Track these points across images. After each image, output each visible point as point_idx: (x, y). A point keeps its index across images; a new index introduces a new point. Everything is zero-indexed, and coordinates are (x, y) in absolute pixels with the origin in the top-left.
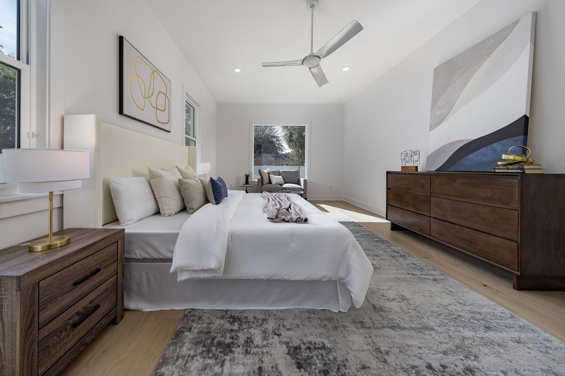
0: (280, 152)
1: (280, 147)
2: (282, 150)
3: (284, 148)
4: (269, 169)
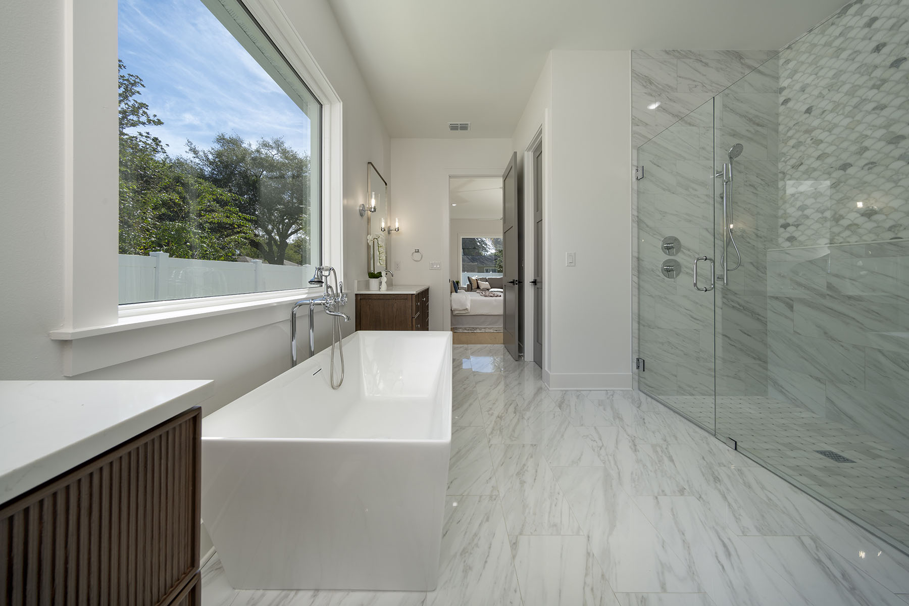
0: (484, 253)
1: (483, 245)
2: (485, 249)
3: (489, 247)
4: (477, 276)
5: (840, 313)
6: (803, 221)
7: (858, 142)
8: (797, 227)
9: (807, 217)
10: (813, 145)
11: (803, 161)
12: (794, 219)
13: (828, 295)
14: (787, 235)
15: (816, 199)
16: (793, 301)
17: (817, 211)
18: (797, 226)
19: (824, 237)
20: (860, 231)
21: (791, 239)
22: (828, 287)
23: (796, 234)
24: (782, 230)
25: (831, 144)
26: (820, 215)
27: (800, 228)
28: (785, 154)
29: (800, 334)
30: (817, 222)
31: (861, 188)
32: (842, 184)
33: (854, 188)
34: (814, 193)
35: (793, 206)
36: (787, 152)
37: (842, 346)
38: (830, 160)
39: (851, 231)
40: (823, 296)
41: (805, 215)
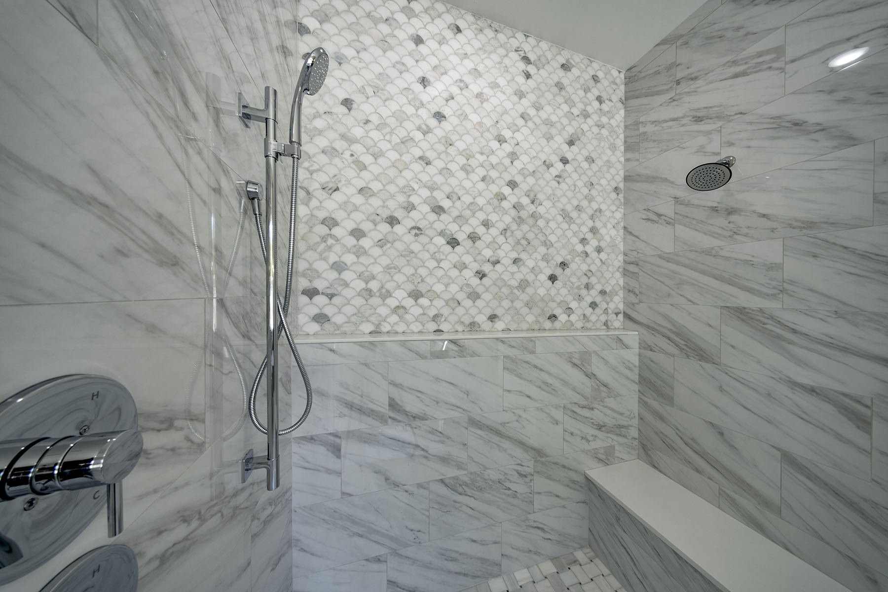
5: (404, 442)
6: (339, 289)
7: (405, 193)
8: (330, 299)
9: (346, 285)
10: (353, 166)
11: (340, 186)
12: (326, 284)
13: (390, 417)
14: (314, 311)
15: (358, 257)
16: (340, 438)
17: (360, 276)
18: (331, 296)
19: (368, 321)
20: (407, 316)
21: (321, 318)
22: (390, 405)
23: (329, 311)
24: (304, 299)
25: (377, 178)
26: (363, 285)
27: (335, 300)
28: (310, 158)
29: (351, 495)
30: (359, 295)
31: (408, 258)
32: (389, 245)
33: (401, 256)
34: (355, 246)
35: (325, 259)
36: (314, 155)
37: (406, 491)
38: (375, 202)
39: (398, 315)
40: (382, 419)
41: (343, 280)
